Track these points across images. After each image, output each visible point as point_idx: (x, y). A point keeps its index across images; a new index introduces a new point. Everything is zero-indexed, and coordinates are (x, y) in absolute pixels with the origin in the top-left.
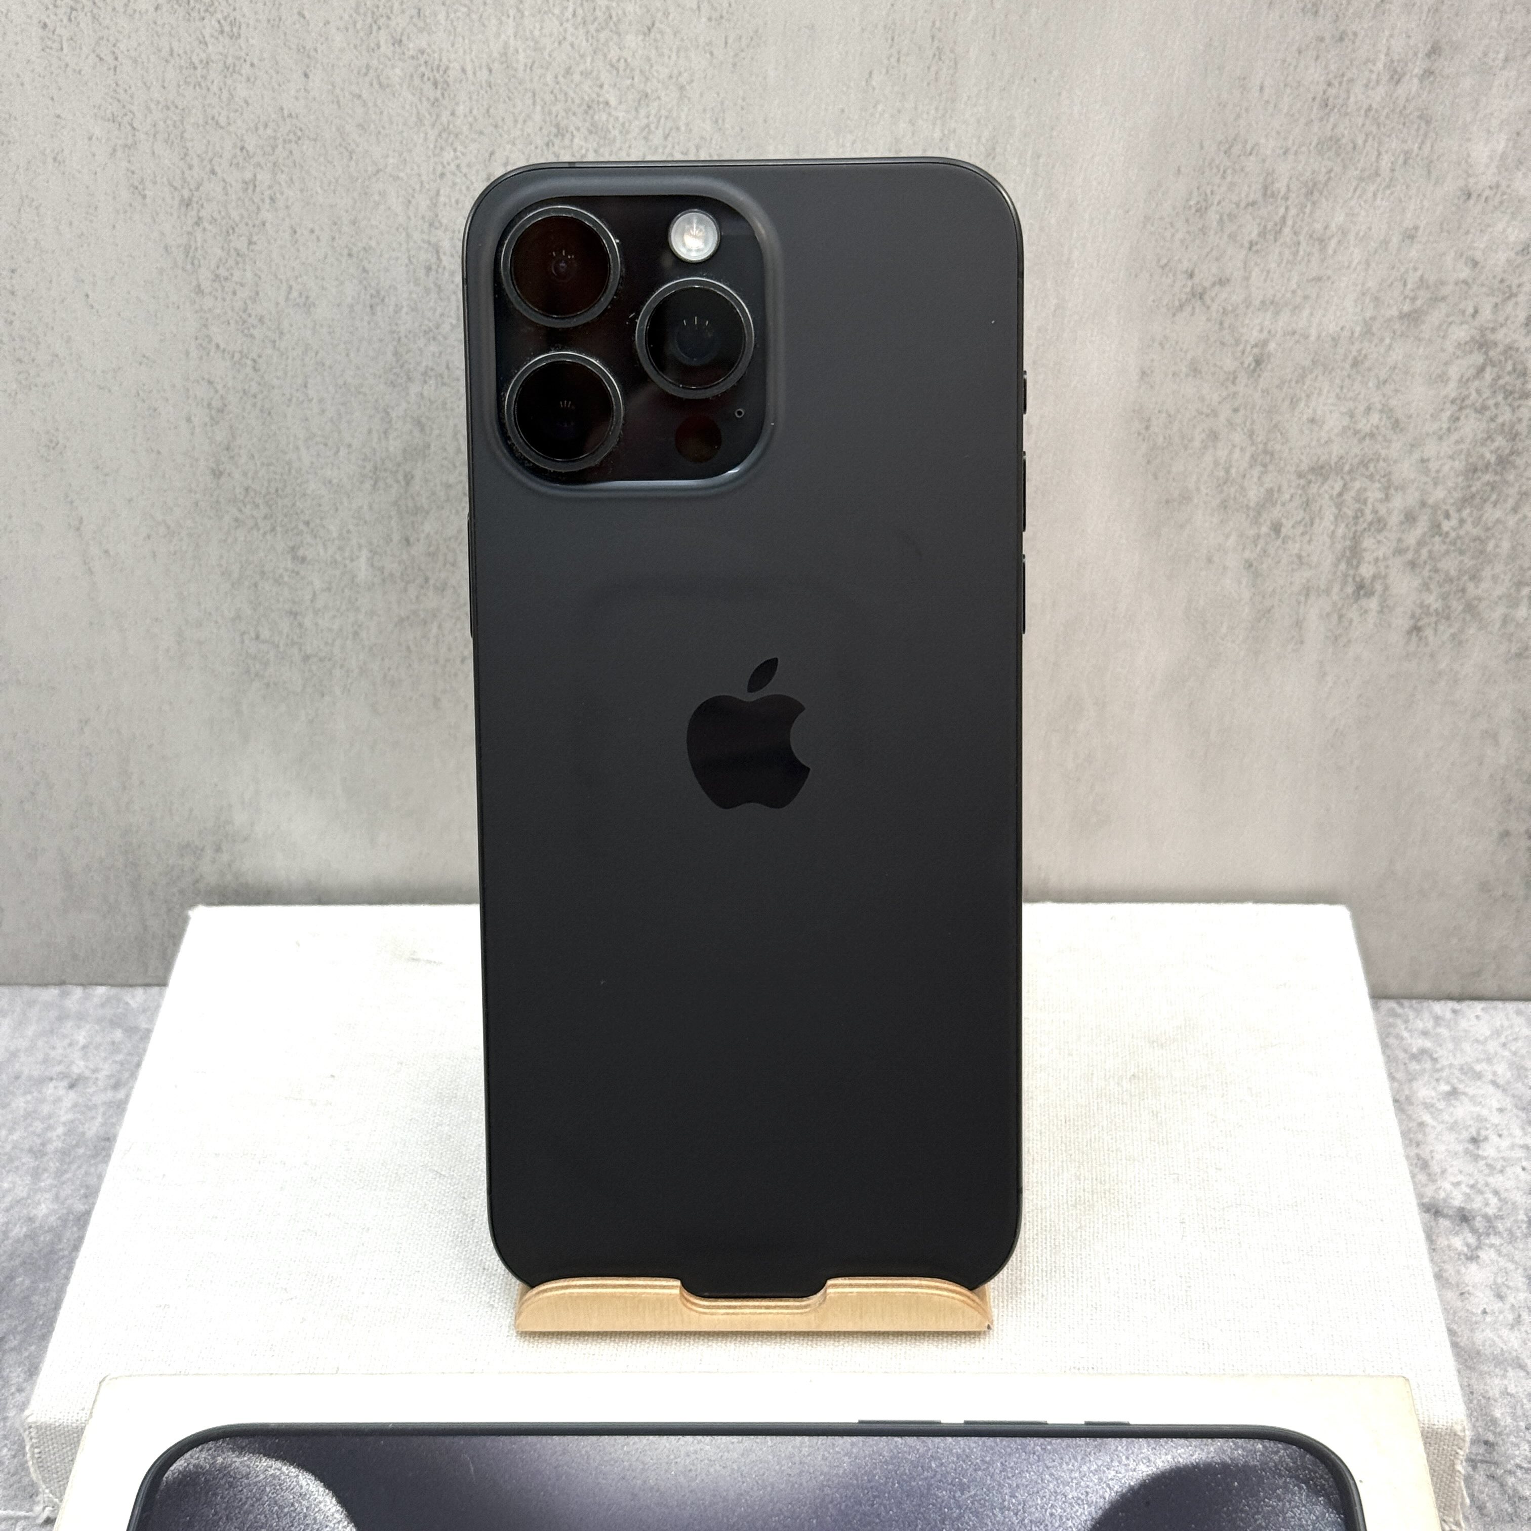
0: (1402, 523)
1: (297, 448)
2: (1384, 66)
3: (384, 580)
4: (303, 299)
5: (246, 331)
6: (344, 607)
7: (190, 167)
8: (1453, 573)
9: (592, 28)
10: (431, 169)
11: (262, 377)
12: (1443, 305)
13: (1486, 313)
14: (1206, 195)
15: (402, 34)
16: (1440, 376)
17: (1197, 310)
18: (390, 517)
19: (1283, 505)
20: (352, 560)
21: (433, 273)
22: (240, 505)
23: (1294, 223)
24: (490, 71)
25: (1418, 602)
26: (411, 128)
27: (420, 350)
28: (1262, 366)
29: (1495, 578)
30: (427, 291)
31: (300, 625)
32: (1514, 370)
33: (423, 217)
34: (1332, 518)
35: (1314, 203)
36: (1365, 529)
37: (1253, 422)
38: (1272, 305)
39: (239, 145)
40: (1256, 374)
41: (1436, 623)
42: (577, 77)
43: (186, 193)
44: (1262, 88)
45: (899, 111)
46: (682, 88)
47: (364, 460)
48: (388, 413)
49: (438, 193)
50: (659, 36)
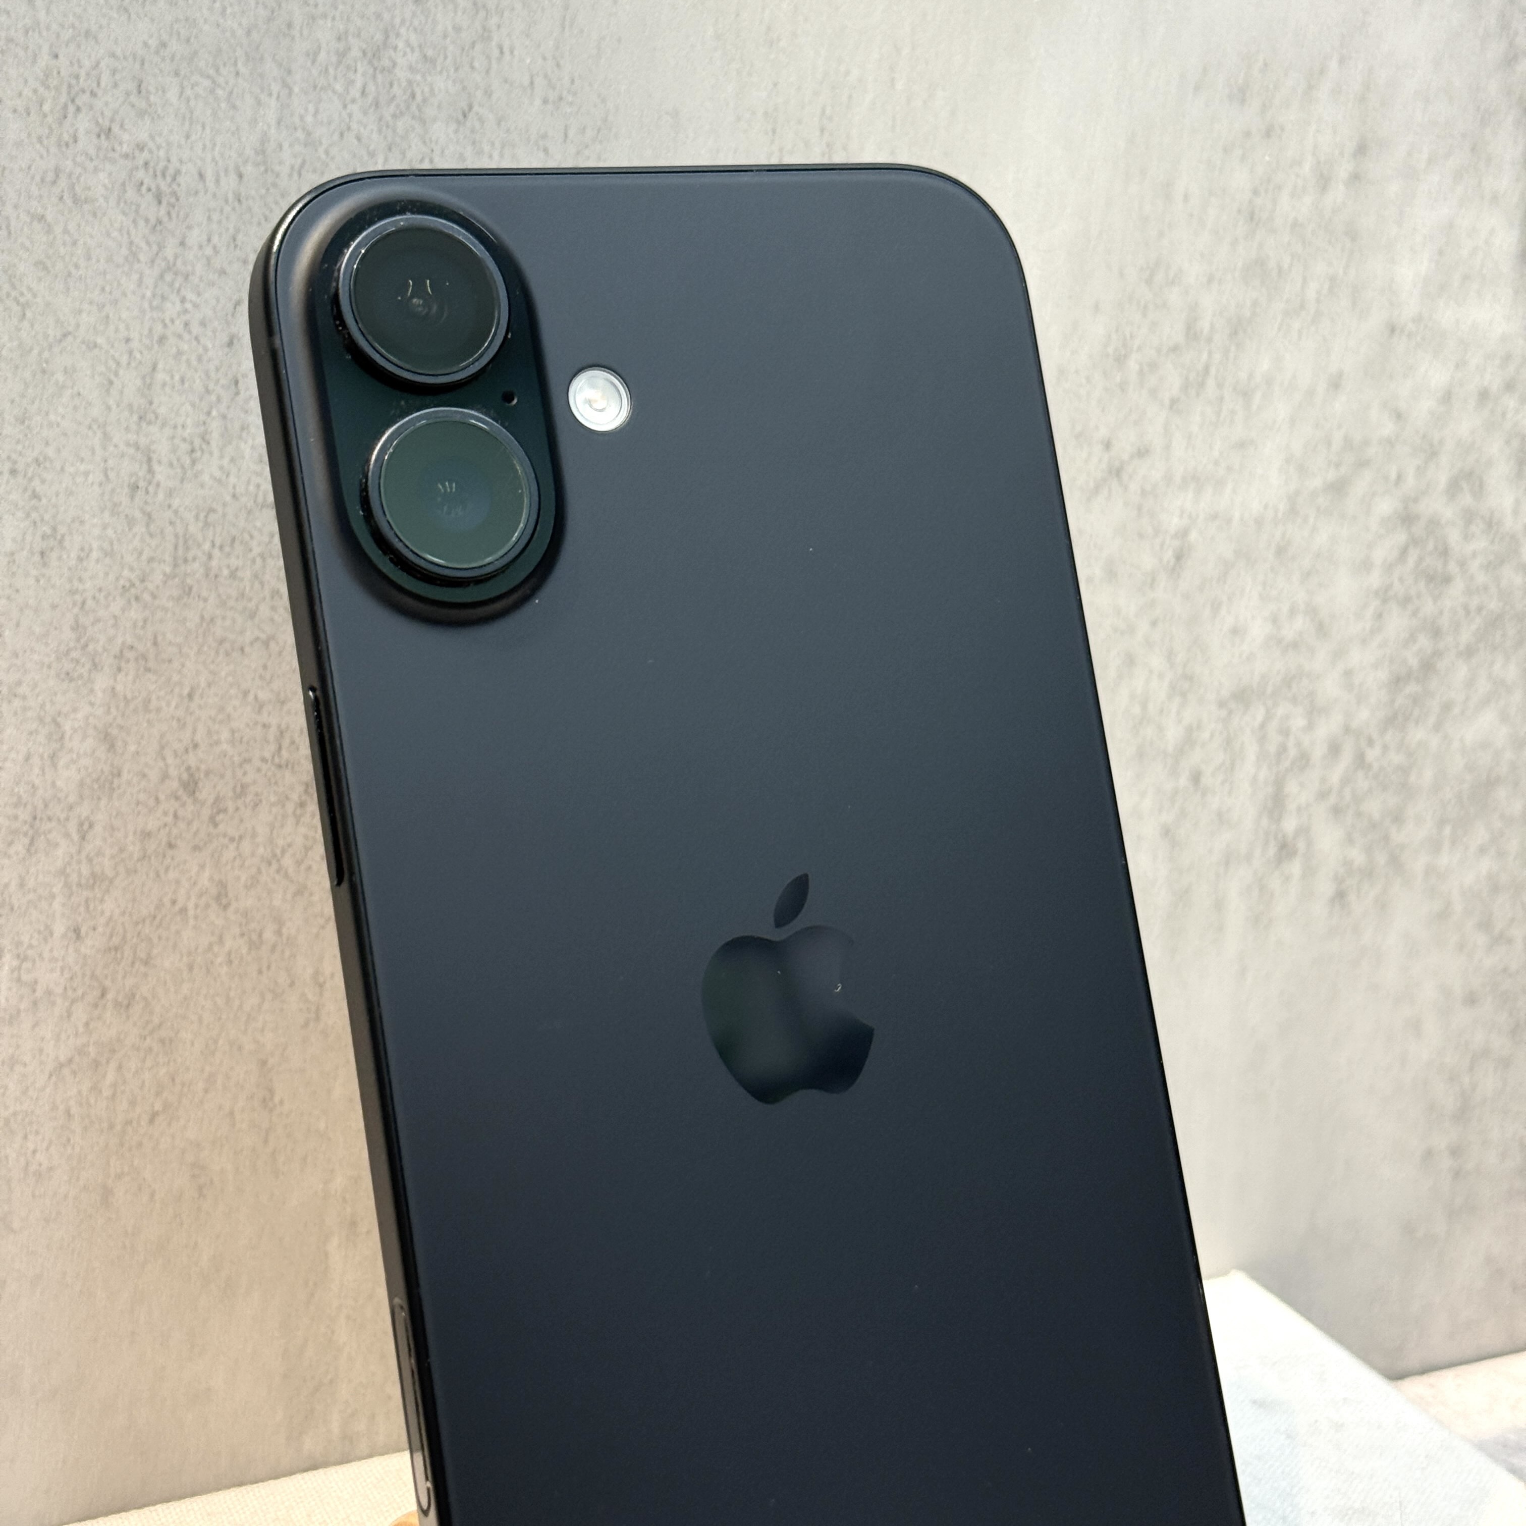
0: (1326, 756)
2: (1311, 168)
3: (35, 1003)
8: (1376, 816)
9: (388, 112)
10: (146, 332)
12: (1367, 471)
14: (1125, 338)
15: (112, 120)
16: (1364, 562)
17: (1114, 492)
18: (53, 896)
19: (1203, 746)
21: (140, 493)
23: (1218, 373)
24: (241, 176)
25: (1342, 859)
26: (118, 266)
27: (115, 617)
28: (1183, 563)
29: (1417, 818)
30: (131, 522)
32: (1436, 549)
33: (130, 406)
34: (1254, 758)
35: (1238, 346)
36: (1288, 769)
37: (1172, 638)
38: (1193, 481)
40: (1176, 574)
41: (1359, 884)
47: (16, 806)
48: (58, 725)
49: (154, 368)
50: (477, 125)
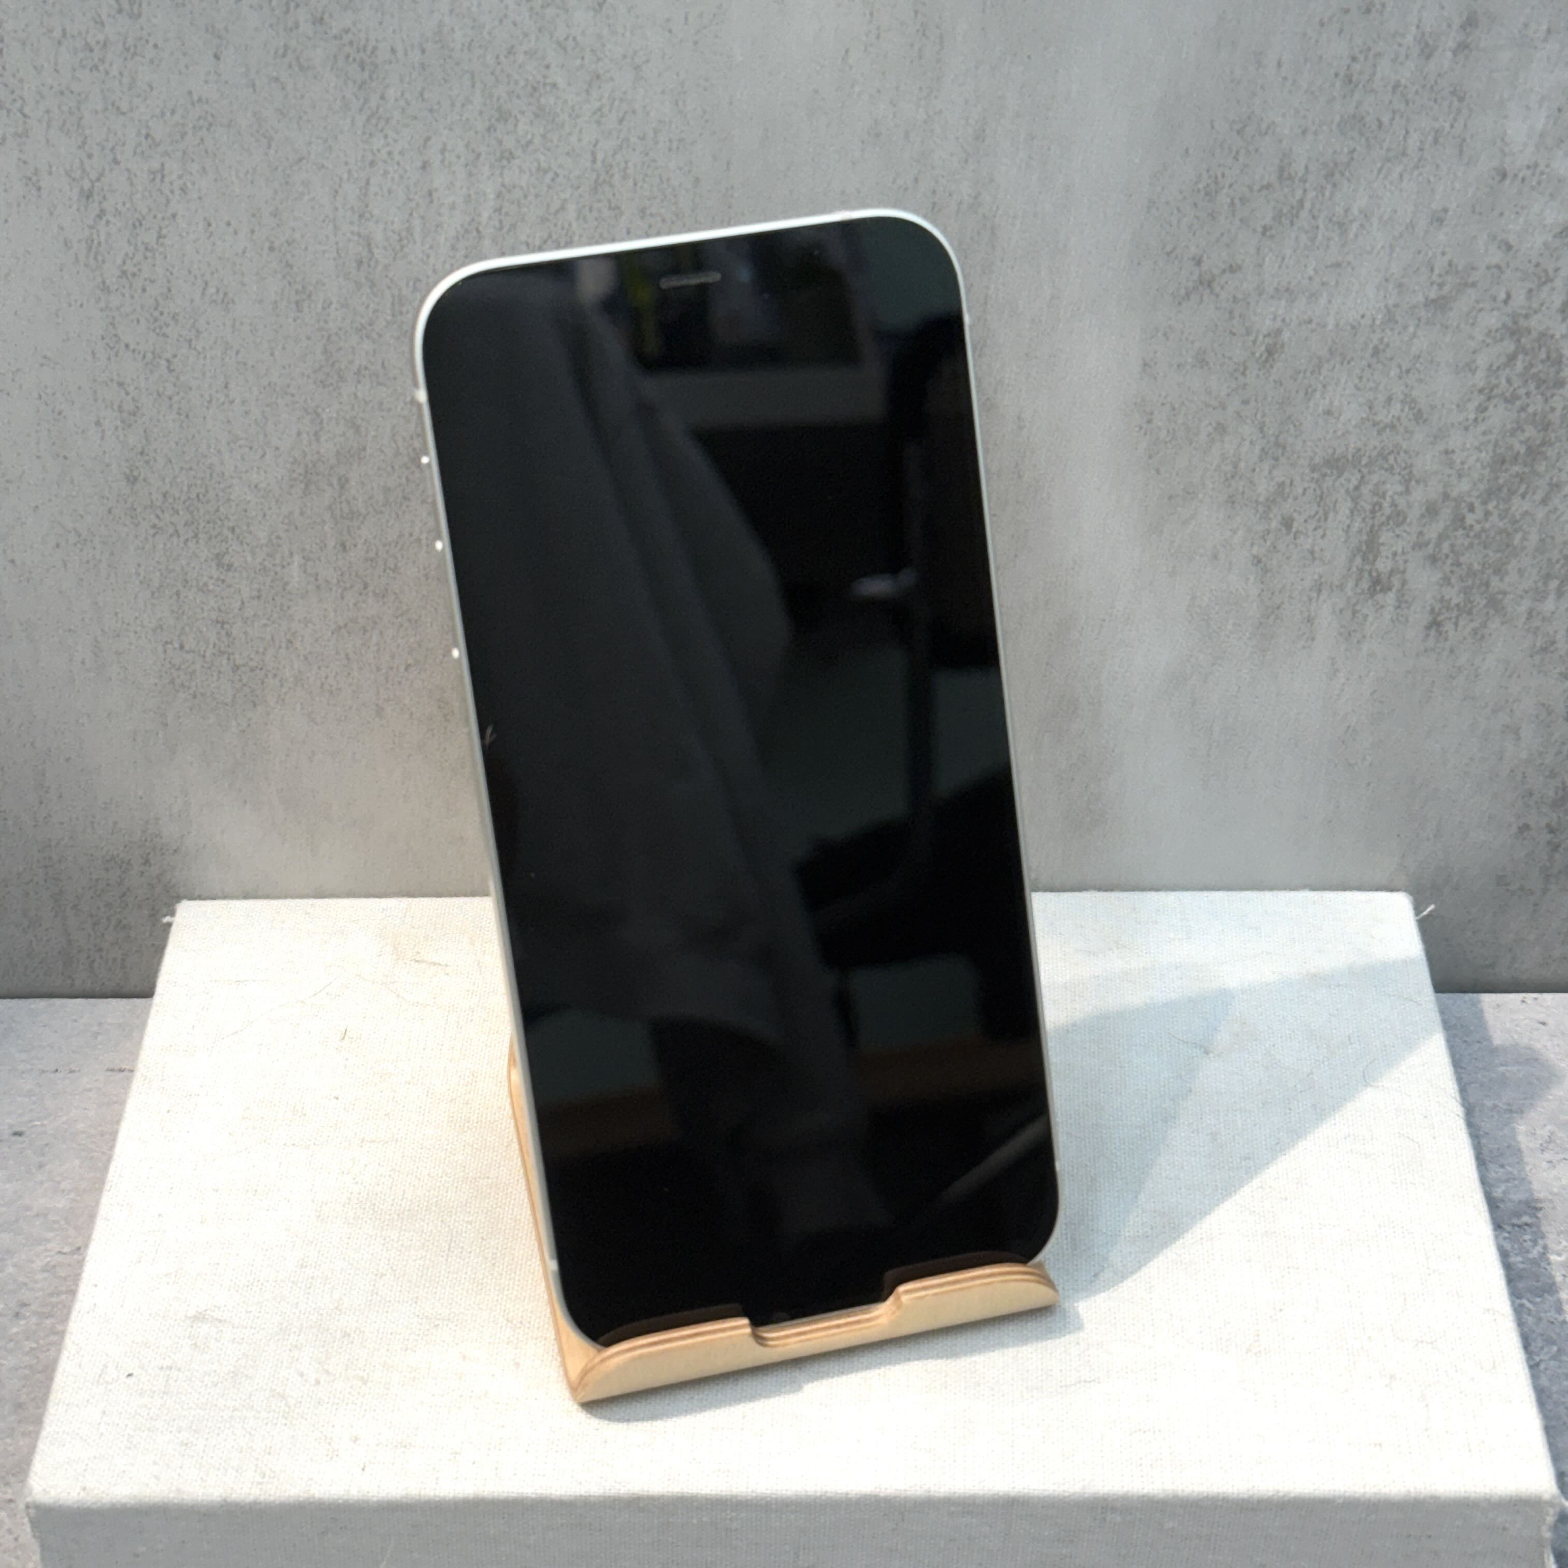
0: (1423, 516)
1: (219, 452)
2: (1415, 39)
3: (318, 587)
4: (221, 295)
5: (158, 331)
6: (275, 616)
7: (90, 156)
8: (1476, 567)
10: (360, 157)
11: (178, 378)
12: (1470, 291)
13: (1519, 299)
14: (1216, 177)
15: (323, 13)
16: (1468, 364)
17: (1205, 298)
18: (324, 522)
19: (1296, 499)
20: (283, 567)
21: (364, 267)
22: (158, 512)
23: (1313, 205)
24: (423, 51)
25: (1439, 597)
26: (335, 113)
27: (353, 348)
28: (1276, 356)
29: (1521, 572)
30: (359, 286)
31: (228, 634)
32: (1548, 358)
33: (352, 208)
34: (1347, 512)
35: (1334, 185)
36: (1383, 523)
37: (1264, 416)
38: (1289, 293)
39: (144, 132)
40: (1268, 365)
41: (1457, 618)
42: (521, 58)
43: (87, 185)
44: (1279, 65)
45: (879, 91)
46: (637, 68)
47: (293, 463)
48: (318, 415)
49: (368, 183)
